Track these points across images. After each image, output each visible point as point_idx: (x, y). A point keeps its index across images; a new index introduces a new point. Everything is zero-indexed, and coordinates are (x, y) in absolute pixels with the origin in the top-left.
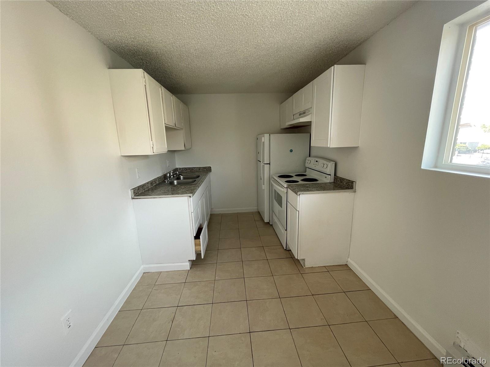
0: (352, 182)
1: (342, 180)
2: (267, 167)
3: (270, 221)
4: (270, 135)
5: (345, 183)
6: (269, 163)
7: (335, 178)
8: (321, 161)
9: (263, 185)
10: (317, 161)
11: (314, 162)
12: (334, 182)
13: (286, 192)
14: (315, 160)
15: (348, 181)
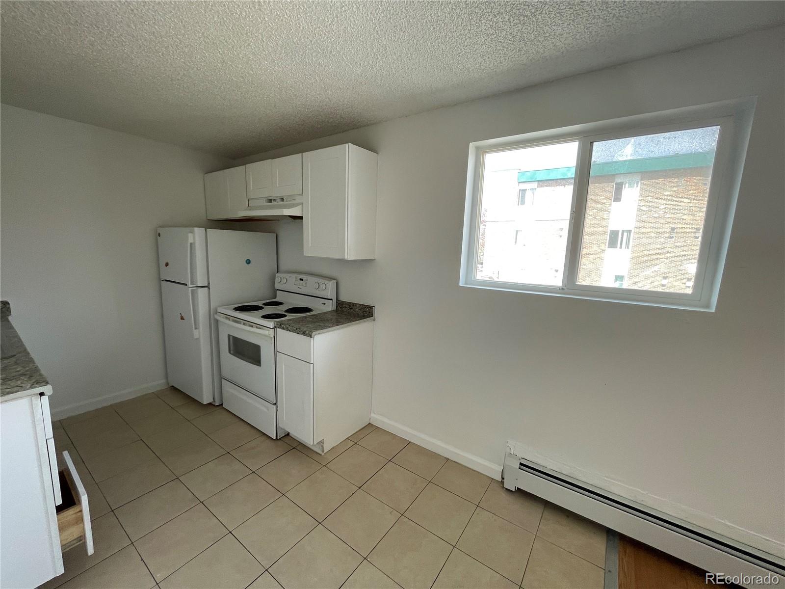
0: (371, 308)
1: (351, 306)
2: (202, 294)
3: (214, 399)
4: (206, 231)
5: (357, 310)
6: (206, 285)
7: (339, 304)
8: (311, 280)
9: (196, 329)
10: (301, 280)
11: (296, 280)
12: (337, 310)
13: (272, 335)
14: (296, 278)
15: (364, 307)
